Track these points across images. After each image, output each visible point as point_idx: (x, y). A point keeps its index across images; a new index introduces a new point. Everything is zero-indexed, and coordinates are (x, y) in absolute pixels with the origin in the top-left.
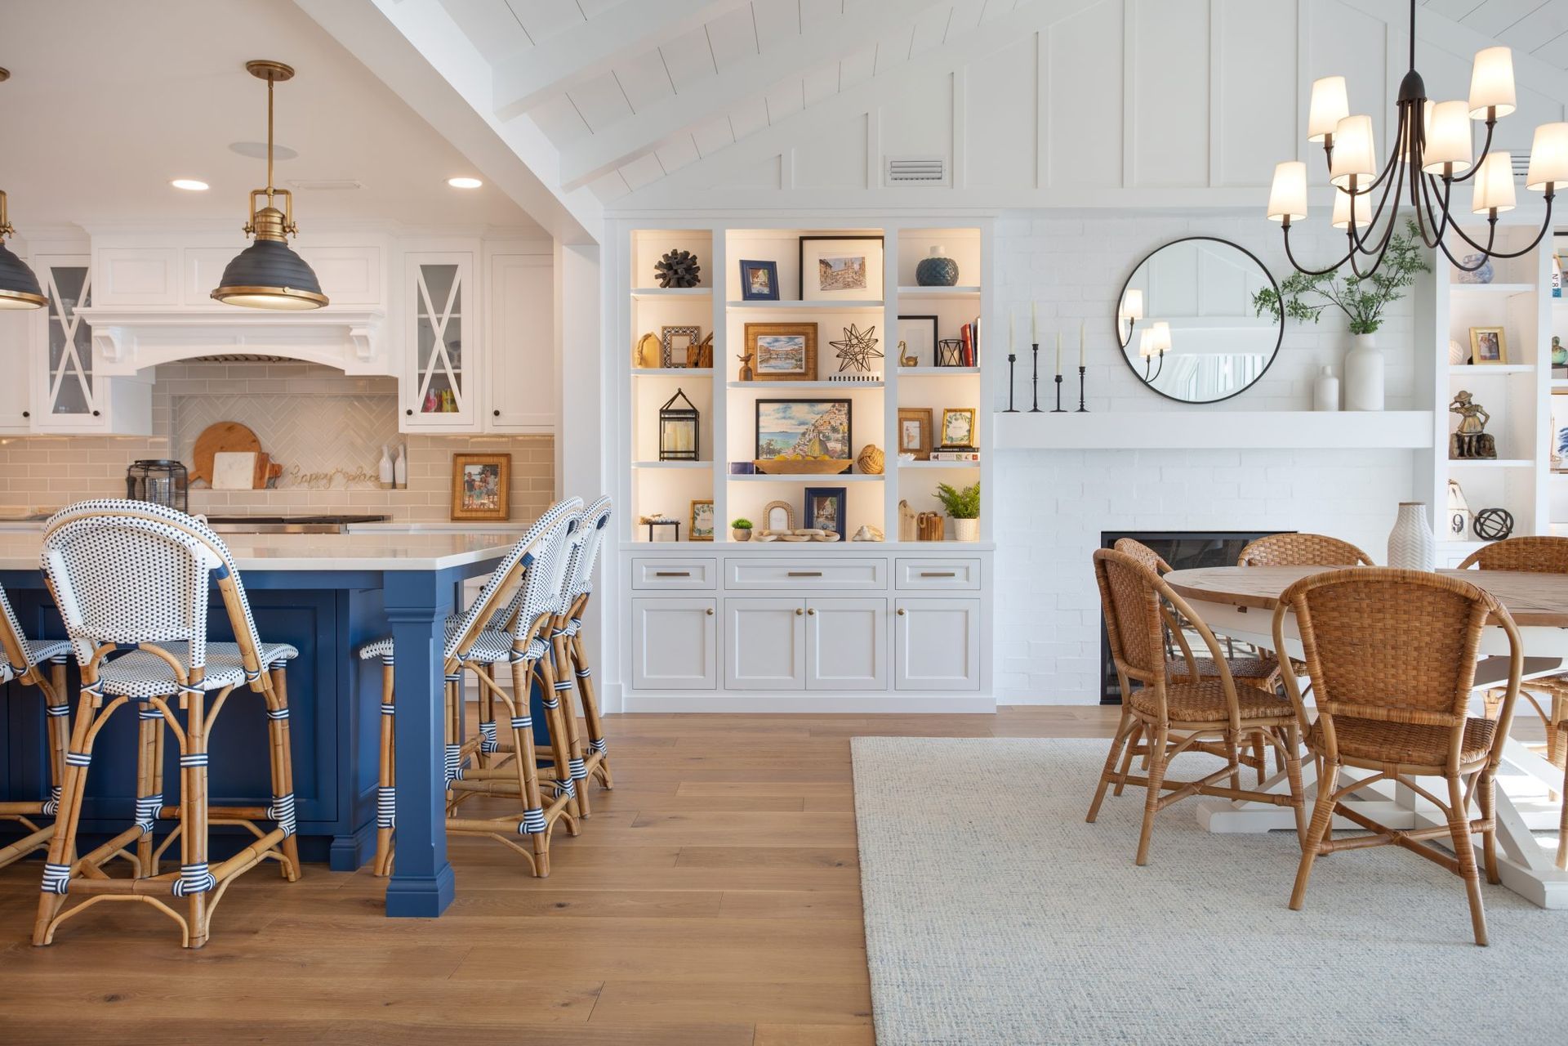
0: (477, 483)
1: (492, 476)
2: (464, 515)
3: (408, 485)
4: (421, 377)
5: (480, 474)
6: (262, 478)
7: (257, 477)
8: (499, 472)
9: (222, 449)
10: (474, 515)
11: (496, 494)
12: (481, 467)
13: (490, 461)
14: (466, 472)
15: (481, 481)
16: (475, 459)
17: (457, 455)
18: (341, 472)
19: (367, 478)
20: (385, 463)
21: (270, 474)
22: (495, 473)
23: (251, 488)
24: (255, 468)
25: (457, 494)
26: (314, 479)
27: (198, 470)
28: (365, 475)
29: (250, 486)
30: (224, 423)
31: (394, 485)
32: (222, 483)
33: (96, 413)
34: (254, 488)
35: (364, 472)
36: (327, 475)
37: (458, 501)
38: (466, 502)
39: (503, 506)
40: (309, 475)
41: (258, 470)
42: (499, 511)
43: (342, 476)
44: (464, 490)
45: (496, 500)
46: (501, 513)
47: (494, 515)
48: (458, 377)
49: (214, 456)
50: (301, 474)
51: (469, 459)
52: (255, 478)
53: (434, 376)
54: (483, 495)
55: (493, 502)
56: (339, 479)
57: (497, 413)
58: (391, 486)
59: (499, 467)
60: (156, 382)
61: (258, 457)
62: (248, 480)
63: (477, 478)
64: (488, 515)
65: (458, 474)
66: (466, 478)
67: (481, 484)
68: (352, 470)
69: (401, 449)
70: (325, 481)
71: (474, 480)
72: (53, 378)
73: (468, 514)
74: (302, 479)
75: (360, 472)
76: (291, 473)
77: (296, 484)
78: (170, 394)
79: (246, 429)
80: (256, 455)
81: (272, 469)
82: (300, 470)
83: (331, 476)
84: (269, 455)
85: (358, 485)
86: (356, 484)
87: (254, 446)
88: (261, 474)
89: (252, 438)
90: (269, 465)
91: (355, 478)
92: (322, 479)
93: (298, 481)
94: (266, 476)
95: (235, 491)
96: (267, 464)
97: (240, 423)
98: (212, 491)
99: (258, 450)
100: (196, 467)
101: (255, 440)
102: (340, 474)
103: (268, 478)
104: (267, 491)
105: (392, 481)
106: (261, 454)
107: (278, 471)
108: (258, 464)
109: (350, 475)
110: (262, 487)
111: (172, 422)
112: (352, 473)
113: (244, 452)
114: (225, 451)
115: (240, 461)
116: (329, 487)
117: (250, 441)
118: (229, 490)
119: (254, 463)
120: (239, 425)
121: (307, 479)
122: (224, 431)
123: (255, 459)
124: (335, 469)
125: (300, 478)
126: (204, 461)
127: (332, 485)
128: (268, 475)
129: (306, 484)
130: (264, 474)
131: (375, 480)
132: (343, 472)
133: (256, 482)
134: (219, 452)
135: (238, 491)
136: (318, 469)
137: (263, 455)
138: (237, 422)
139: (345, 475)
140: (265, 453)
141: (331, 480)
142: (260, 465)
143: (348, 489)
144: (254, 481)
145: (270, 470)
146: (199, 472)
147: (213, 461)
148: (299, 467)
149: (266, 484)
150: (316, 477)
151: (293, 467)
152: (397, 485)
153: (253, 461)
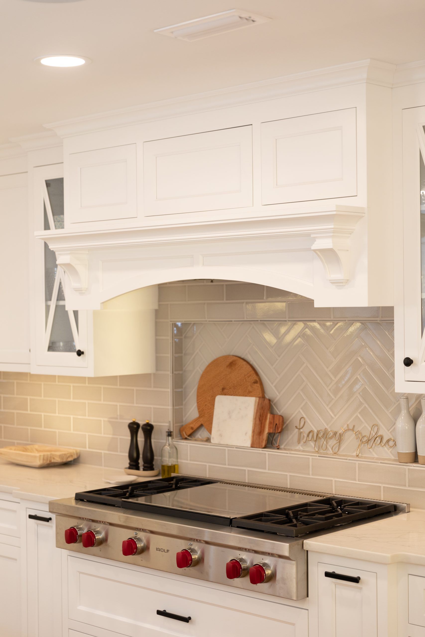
6: (261, 432)
7: (256, 432)
9: (224, 392)
18: (353, 430)
19: (384, 441)
20: (403, 423)
21: (270, 428)
23: (249, 446)
24: (255, 419)
27: (200, 417)
28: (382, 438)
29: (248, 443)
30: (226, 357)
31: (416, 458)
32: (221, 435)
33: (80, 353)
34: (252, 446)
35: (379, 434)
36: (335, 433)
41: (258, 419)
43: (354, 435)
49: (214, 399)
50: (305, 430)
52: (253, 432)
56: (351, 439)
58: (410, 458)
60: (159, 305)
61: (259, 403)
62: (246, 434)
68: (366, 429)
70: (332, 442)
72: (48, 308)
74: (308, 436)
75: (376, 432)
76: (296, 427)
77: (302, 443)
78: (171, 321)
79: (249, 366)
80: (257, 401)
81: (272, 421)
82: (306, 424)
83: (341, 435)
84: (272, 402)
85: (373, 450)
86: (370, 449)
87: (257, 389)
88: (261, 427)
89: (255, 378)
90: (274, 418)
91: (369, 440)
92: (331, 438)
93: (303, 439)
94: (266, 431)
95: (233, 448)
96: (272, 415)
97: (242, 357)
98: (211, 445)
99: (261, 395)
100: (199, 412)
101: (259, 382)
102: (350, 433)
103: (269, 434)
104: (268, 452)
105: (412, 450)
106: (264, 400)
107: (279, 424)
108: (258, 414)
109: (363, 435)
110: (262, 446)
111: (174, 355)
112: (366, 433)
113: (246, 396)
114: (225, 395)
115: (240, 409)
116: (338, 451)
117: (253, 382)
118: (227, 446)
119: (256, 411)
120: (241, 361)
121: (313, 436)
122: (227, 366)
123: (256, 407)
124: (346, 425)
125: (306, 436)
126: (206, 405)
127: (342, 449)
128: (269, 430)
129: (312, 444)
130: (264, 427)
131: (392, 447)
132: (356, 429)
133: (255, 438)
134: (220, 394)
135: (236, 448)
136: (327, 425)
137: (266, 402)
138: (239, 355)
139: (357, 435)
140: (270, 400)
141: (340, 441)
142: (260, 416)
143: (362, 454)
144: (253, 436)
145: (270, 423)
146: (201, 419)
147: (213, 405)
148: (305, 419)
149: (266, 442)
150: (324, 434)
151: (300, 420)
152: (419, 457)
153: (255, 409)
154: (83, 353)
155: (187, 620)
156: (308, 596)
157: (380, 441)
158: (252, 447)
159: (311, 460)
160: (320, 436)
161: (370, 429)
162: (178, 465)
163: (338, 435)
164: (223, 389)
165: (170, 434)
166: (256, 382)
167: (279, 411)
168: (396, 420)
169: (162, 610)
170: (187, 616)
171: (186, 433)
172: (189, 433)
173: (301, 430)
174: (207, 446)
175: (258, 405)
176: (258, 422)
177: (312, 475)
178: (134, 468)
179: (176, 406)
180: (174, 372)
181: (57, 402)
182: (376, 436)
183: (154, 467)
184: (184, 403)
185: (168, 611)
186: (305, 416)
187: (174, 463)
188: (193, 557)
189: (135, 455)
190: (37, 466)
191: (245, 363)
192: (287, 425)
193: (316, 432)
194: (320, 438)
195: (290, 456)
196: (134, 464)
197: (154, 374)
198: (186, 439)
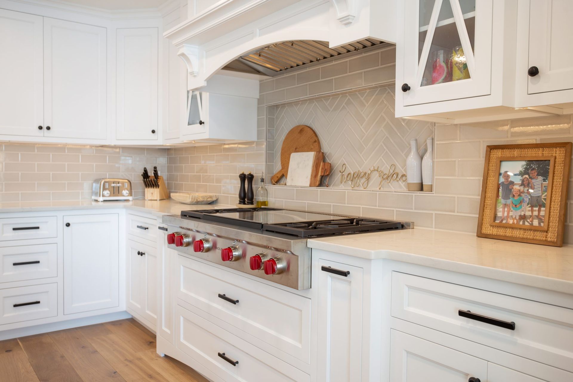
0: (516, 187)
1: (540, 178)
2: (494, 231)
3: (434, 188)
4: (422, 36)
5: (521, 174)
6: (316, 176)
7: (313, 176)
8: (551, 171)
9: (296, 150)
10: (509, 233)
11: (543, 205)
12: (524, 163)
13: (539, 154)
14: (502, 171)
15: (522, 184)
16: (516, 153)
17: (491, 148)
18: (377, 170)
19: (400, 176)
20: (412, 160)
21: (322, 172)
22: (544, 173)
24: (313, 167)
25: (488, 202)
26: (355, 177)
27: (282, 169)
29: (308, 184)
30: (298, 127)
31: (421, 187)
32: (292, 180)
33: (201, 123)
35: (396, 171)
36: (365, 174)
37: (488, 213)
38: (499, 214)
39: (555, 226)
40: (352, 173)
41: (315, 167)
42: (547, 232)
43: (378, 174)
44: (498, 196)
45: (542, 213)
46: (549, 235)
47: (539, 236)
48: (470, 24)
49: (290, 157)
50: (346, 174)
51: (507, 153)
52: (312, 175)
53: (438, 31)
54: (524, 204)
55: (538, 217)
56: (375, 178)
57: (534, 72)
58: (419, 187)
59: (552, 163)
62: (307, 177)
63: (518, 180)
64: (529, 235)
65: (491, 173)
66: (502, 180)
67: (522, 188)
68: (386, 169)
69: (429, 142)
70: (363, 180)
71: (512, 183)
73: (501, 232)
74: (347, 177)
75: (393, 170)
76: (340, 171)
77: (343, 182)
78: (266, 105)
79: (311, 131)
80: (315, 154)
81: (324, 167)
82: (346, 168)
83: (369, 175)
84: (325, 155)
85: (391, 184)
86: (389, 184)
87: (316, 146)
88: (316, 172)
89: (315, 139)
90: (325, 164)
91: (388, 177)
92: (362, 177)
93: (344, 179)
94: (320, 174)
95: (299, 187)
96: (323, 163)
97: (308, 125)
98: (286, 187)
99: (318, 150)
100: (282, 166)
101: (317, 142)
102: (376, 172)
103: (322, 177)
104: (320, 189)
105: (419, 182)
106: (319, 153)
107: (328, 169)
108: (315, 163)
109: (384, 173)
110: (316, 185)
111: (268, 128)
112: (387, 172)
113: (309, 151)
114: (297, 152)
115: (305, 161)
116: (367, 187)
117: (313, 141)
118: (296, 186)
119: (314, 161)
120: (307, 128)
121: (350, 177)
122: (299, 133)
123: (314, 158)
124: (373, 167)
125: (346, 177)
126: (286, 161)
127: (369, 186)
128: (321, 173)
129: (350, 182)
130: (318, 172)
131: (405, 181)
132: (379, 170)
133: (312, 180)
134: (294, 152)
135: (301, 187)
136: (360, 168)
137: (321, 154)
138: (306, 125)
139: (380, 173)
140: (323, 153)
141: (368, 179)
142: (316, 164)
143: (383, 188)
144: (311, 179)
145: (322, 169)
146: (283, 170)
147: (289, 160)
148: (345, 165)
149: (320, 182)
150: (357, 175)
151: (343, 166)
152: (423, 185)
153: (313, 160)
154: (203, 123)
155: (234, 302)
156: (311, 288)
157: (396, 177)
158: (310, 186)
159: (346, 192)
160: (355, 176)
161: (389, 168)
162: (267, 201)
163: (367, 175)
164: (296, 149)
165: (263, 180)
166: (315, 142)
167: (330, 161)
168: (407, 158)
169: (222, 294)
170: (235, 299)
171: (274, 180)
172: (276, 181)
173: (343, 173)
174: (284, 187)
175: (316, 156)
176: (315, 169)
177: (347, 204)
178: (242, 203)
179: (268, 162)
180: (267, 140)
181: (190, 157)
182: (393, 173)
183: (254, 203)
184: (274, 161)
185: (227, 296)
186: (346, 163)
187: (265, 200)
188: (234, 254)
189: (242, 195)
190: (189, 203)
191: (309, 129)
192: (335, 170)
193: (353, 173)
194: (355, 178)
195: (334, 191)
196: (242, 201)
197: (256, 142)
198: (274, 184)
